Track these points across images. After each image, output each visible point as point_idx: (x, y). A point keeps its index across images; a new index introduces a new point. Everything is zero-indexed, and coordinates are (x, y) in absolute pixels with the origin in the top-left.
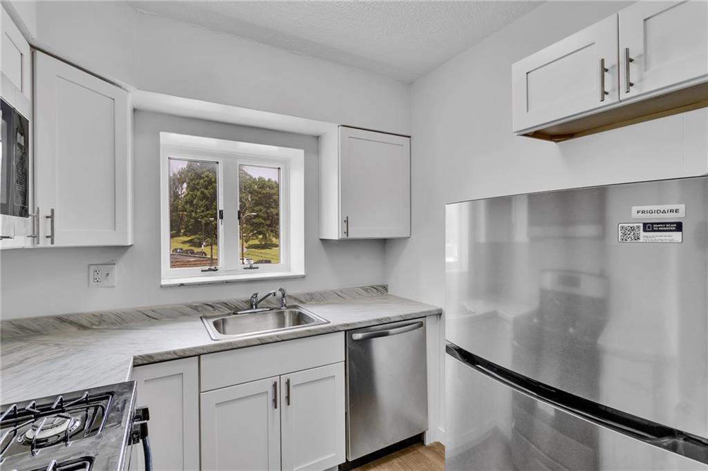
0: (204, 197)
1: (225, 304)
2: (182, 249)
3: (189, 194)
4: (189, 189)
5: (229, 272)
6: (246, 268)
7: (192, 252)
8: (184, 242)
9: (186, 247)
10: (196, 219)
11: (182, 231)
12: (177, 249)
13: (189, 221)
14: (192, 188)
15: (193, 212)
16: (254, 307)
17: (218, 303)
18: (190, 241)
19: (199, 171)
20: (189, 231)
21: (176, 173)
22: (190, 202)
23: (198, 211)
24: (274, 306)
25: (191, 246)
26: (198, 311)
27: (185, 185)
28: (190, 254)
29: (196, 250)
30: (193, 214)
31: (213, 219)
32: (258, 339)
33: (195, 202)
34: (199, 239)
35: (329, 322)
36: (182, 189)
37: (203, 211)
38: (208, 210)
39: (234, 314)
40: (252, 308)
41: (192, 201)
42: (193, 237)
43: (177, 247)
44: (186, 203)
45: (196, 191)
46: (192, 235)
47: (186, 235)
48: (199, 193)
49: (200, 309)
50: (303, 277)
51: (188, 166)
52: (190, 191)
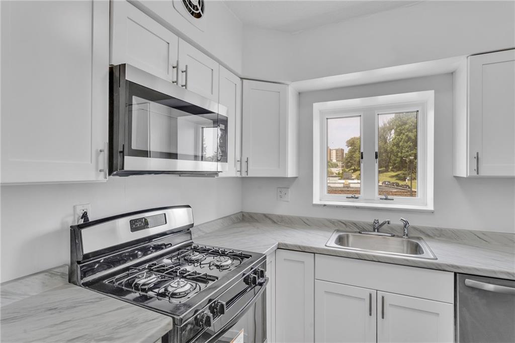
0: (409, 139)
1: (355, 224)
2: (389, 182)
3: (396, 138)
4: (396, 134)
5: (367, 200)
6: (382, 199)
7: (398, 185)
8: (392, 177)
9: (393, 180)
10: (401, 158)
11: (390, 168)
12: (385, 182)
13: (395, 160)
14: (399, 133)
15: (399, 152)
16: (376, 230)
17: (350, 223)
18: (397, 176)
19: (405, 119)
20: (396, 167)
21: (386, 122)
22: (397, 145)
23: (403, 151)
24: (397, 234)
25: (397, 179)
26: (335, 226)
27: (393, 131)
28: (396, 187)
29: (401, 183)
30: (399, 154)
31: (413, 157)
32: (357, 254)
33: (401, 144)
34: (404, 174)
35: (437, 259)
36: (391, 135)
37: (408, 151)
38: (411, 150)
39: (359, 233)
40: (374, 231)
41: (398, 144)
42: (399, 172)
43: (386, 180)
44: (394, 145)
45: (402, 135)
46: (398, 170)
47: (393, 171)
48: (404, 137)
49: (336, 224)
50: (432, 212)
51: (396, 117)
52: (397, 136)
